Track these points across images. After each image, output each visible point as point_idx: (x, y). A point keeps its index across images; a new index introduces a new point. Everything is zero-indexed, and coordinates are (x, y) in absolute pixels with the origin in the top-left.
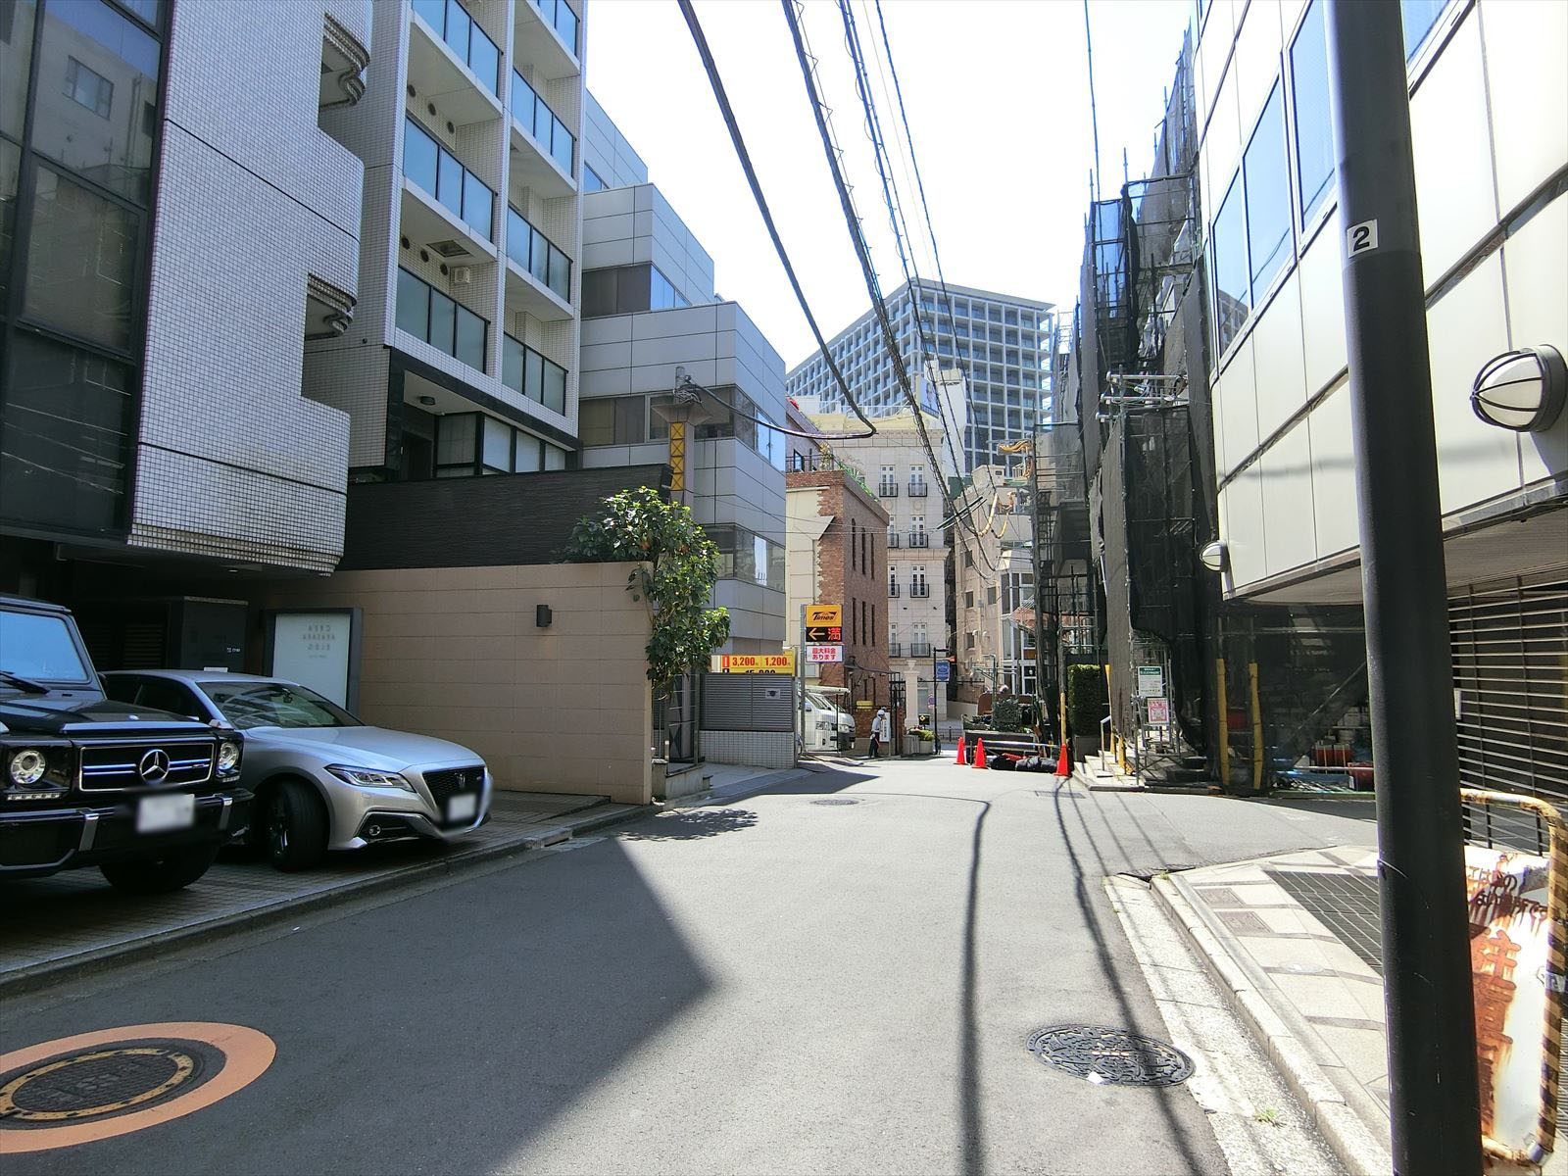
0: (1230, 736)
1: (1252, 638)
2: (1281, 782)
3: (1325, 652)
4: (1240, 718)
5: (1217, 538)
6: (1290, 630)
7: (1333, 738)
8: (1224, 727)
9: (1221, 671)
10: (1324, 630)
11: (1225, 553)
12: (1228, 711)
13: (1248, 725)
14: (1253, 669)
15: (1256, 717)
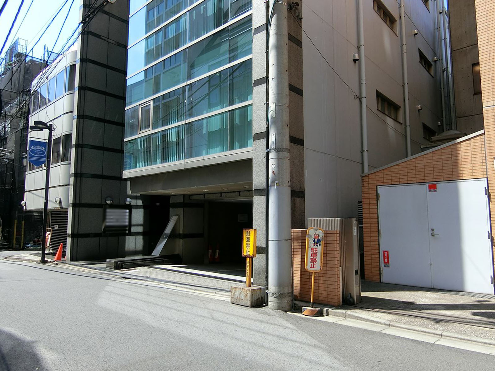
0: (16, 237)
1: (24, 216)
2: (27, 247)
3: (39, 219)
4: (19, 233)
5: (24, 201)
6: (32, 214)
7: (39, 237)
8: (15, 235)
9: (16, 223)
10: (39, 214)
11: (25, 203)
12: (16, 232)
13: (21, 235)
14: (23, 222)
15: (23, 233)
